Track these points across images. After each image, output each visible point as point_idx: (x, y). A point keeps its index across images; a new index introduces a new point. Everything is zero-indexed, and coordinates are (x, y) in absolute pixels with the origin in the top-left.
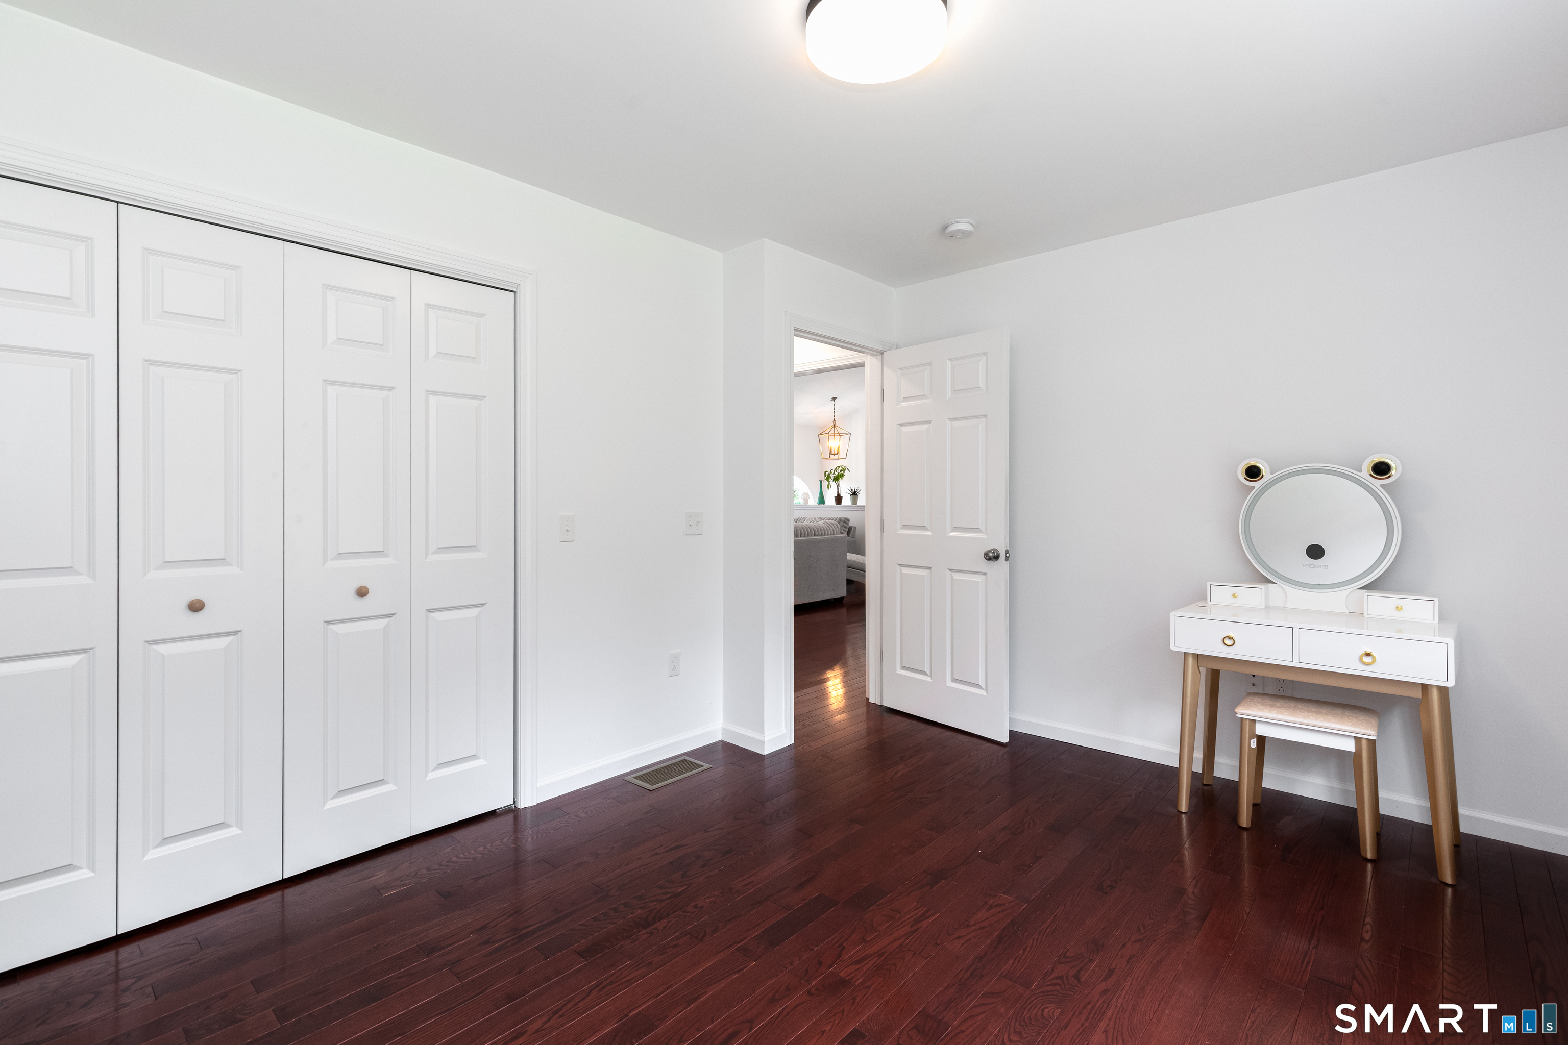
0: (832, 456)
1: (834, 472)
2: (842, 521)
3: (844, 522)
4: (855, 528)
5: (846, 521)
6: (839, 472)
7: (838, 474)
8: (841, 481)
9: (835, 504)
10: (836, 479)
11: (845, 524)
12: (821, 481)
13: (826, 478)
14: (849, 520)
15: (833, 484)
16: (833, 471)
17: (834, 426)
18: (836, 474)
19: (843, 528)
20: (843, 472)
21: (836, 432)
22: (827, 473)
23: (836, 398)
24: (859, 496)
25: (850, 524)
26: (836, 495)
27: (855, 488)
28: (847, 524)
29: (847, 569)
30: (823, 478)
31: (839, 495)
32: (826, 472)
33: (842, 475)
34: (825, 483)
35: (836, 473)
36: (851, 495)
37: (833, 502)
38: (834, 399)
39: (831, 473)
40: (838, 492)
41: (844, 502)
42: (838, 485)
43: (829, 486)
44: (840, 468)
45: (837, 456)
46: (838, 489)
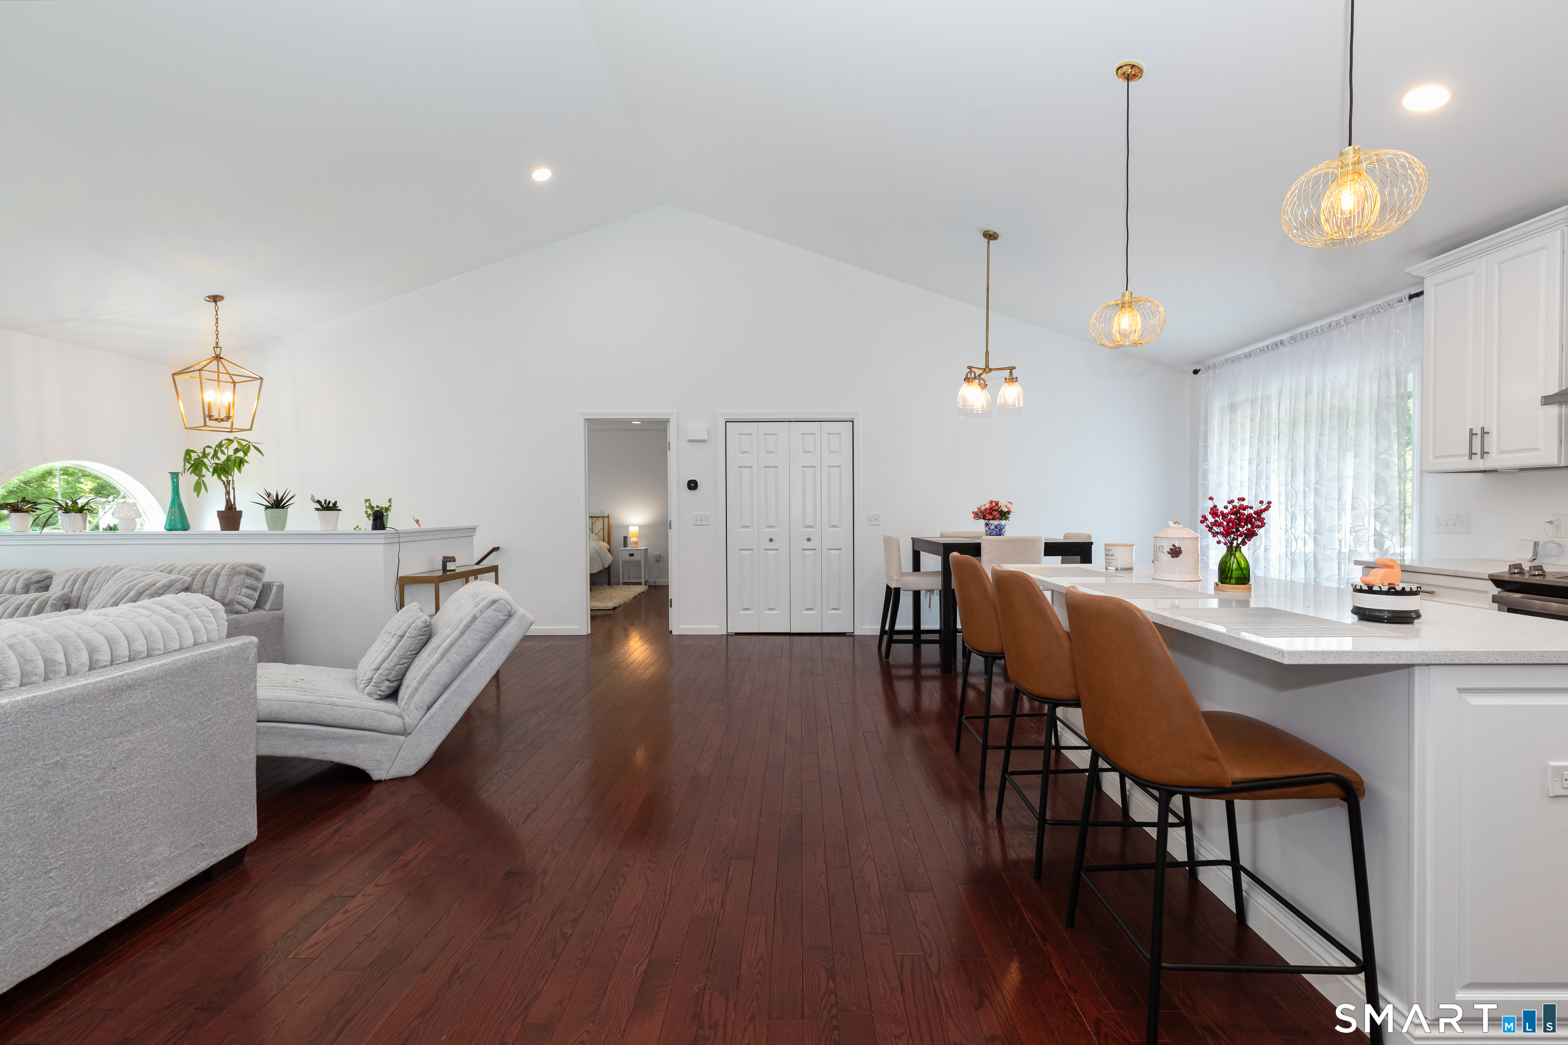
0: (209, 423)
1: (215, 451)
2: (239, 573)
3: (249, 575)
4: (281, 587)
5: (255, 572)
6: (231, 452)
7: (228, 459)
8: (237, 476)
9: (220, 529)
10: (222, 470)
11: (249, 581)
12: (175, 476)
13: (188, 466)
14: (261, 570)
15: (214, 483)
16: (211, 451)
17: (218, 358)
18: (223, 458)
19: (244, 590)
20: (241, 454)
21: (222, 369)
22: (194, 456)
23: (221, 298)
24: (290, 510)
25: (267, 578)
26: (223, 508)
27: (277, 490)
28: (258, 579)
29: (258, 729)
30: (178, 465)
31: (230, 507)
32: (188, 452)
33: (241, 462)
34: (188, 481)
35: (220, 455)
36: (267, 507)
37: (212, 524)
38: (215, 299)
39: (205, 455)
40: (228, 501)
41: (245, 525)
42: (227, 484)
43: (198, 487)
44: (235, 445)
45: (227, 424)
46: (228, 493)
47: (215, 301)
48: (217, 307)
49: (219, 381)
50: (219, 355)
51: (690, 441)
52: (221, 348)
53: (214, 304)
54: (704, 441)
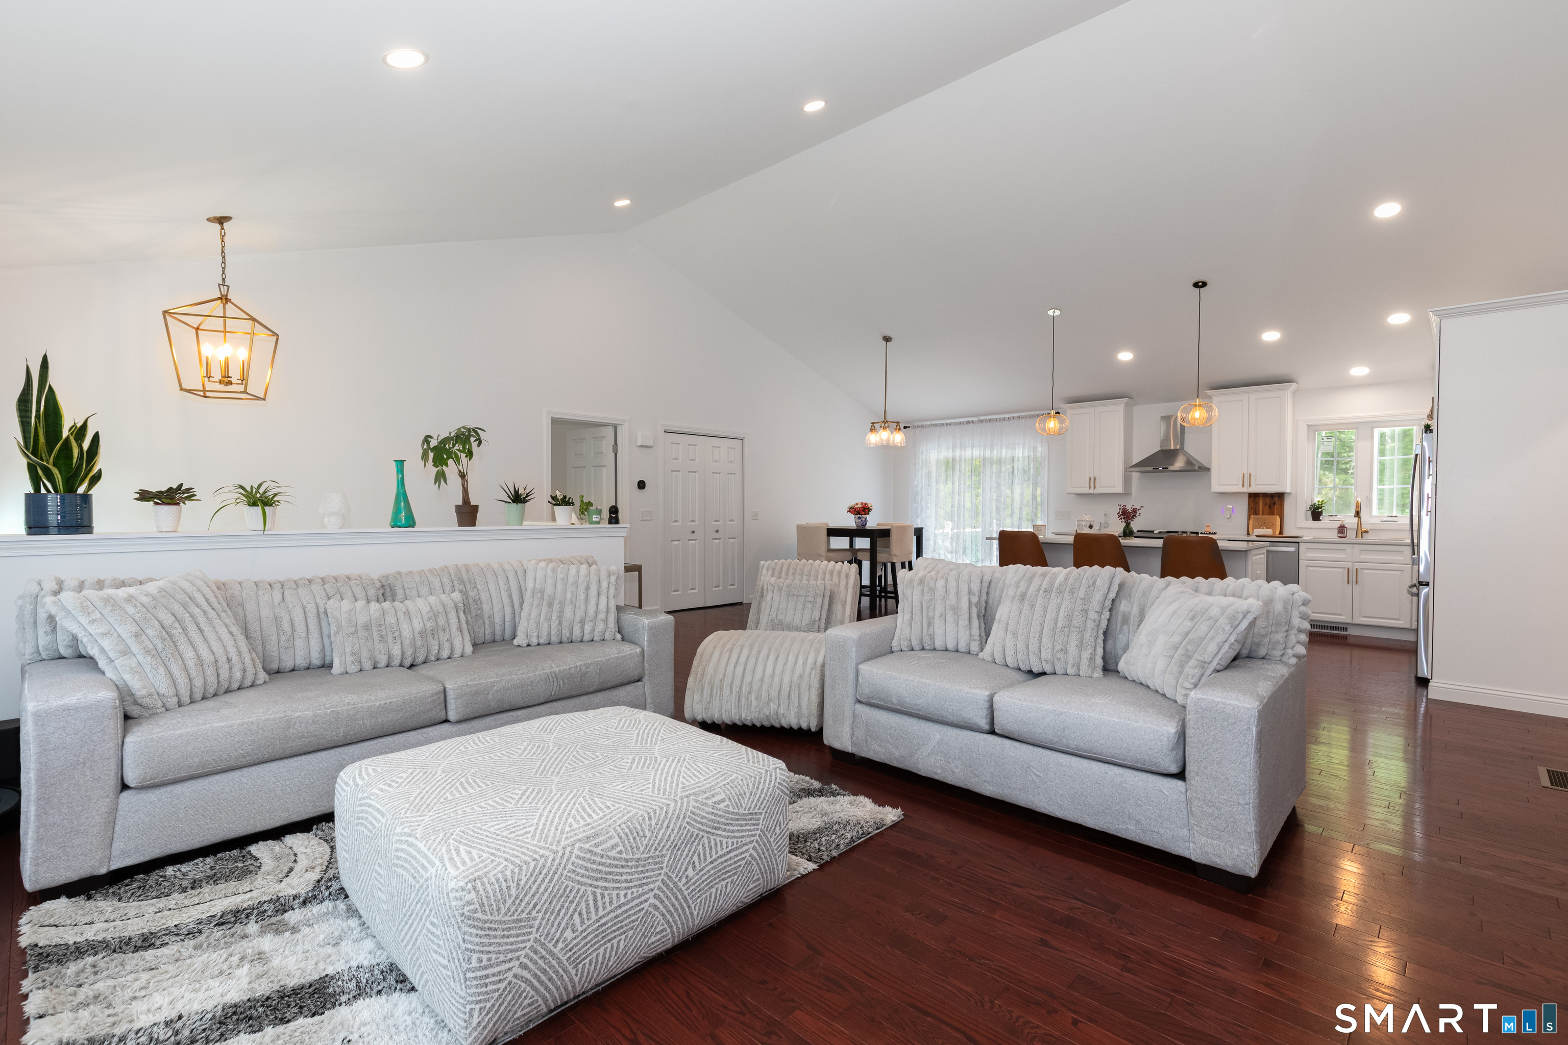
17: (224, 299)
38: (221, 220)
47: (221, 223)
48: (223, 231)
49: (225, 332)
50: (226, 296)
51: (641, 446)
52: (228, 287)
53: (218, 226)
54: (651, 447)
